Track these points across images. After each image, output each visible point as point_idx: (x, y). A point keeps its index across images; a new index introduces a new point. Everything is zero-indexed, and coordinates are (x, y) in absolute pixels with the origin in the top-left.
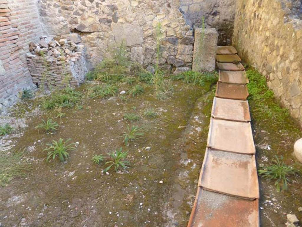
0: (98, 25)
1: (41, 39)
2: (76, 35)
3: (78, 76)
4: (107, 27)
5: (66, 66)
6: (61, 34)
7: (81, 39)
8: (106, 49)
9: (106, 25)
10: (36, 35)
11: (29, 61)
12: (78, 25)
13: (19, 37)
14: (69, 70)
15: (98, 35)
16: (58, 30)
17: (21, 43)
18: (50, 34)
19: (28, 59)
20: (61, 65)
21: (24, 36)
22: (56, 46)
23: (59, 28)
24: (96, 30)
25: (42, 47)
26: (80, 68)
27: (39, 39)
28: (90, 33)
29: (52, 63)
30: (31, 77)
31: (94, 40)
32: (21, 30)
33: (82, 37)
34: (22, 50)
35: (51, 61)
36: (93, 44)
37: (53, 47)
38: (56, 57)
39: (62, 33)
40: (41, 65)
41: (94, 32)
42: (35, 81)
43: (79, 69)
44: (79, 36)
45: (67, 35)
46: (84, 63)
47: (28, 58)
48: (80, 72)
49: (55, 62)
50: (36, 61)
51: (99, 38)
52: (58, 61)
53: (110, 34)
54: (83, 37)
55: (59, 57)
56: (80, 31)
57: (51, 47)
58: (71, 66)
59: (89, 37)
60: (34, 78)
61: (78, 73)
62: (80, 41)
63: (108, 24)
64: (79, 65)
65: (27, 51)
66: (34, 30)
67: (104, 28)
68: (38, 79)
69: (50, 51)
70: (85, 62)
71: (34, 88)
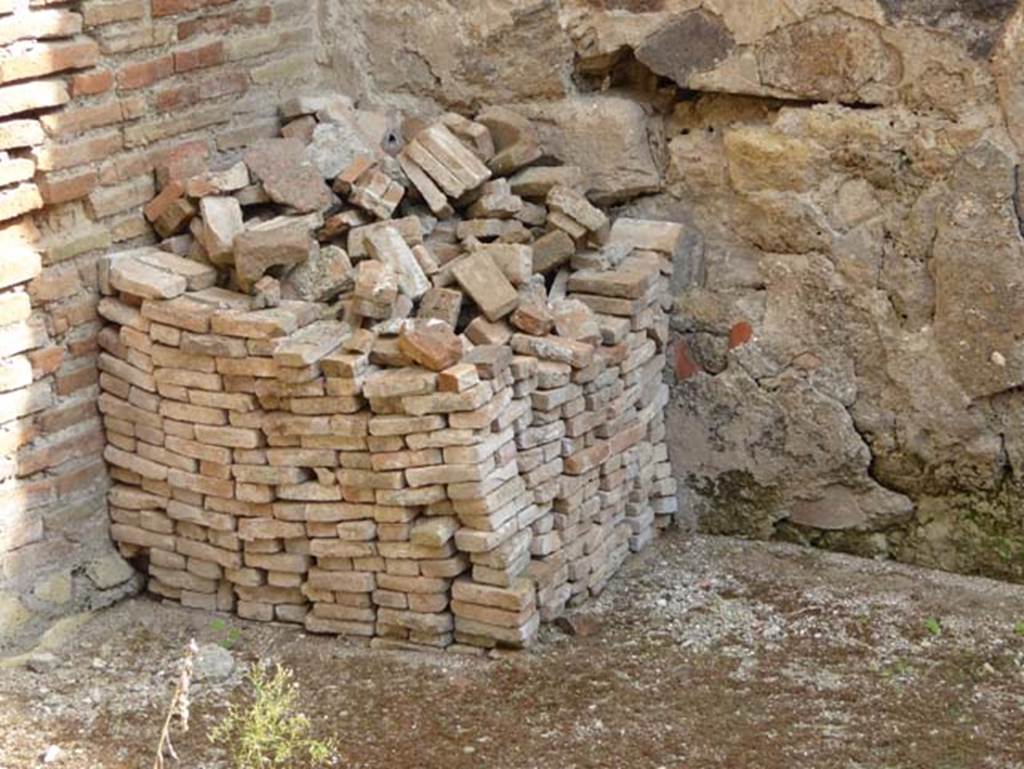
0: (859, 32)
1: (286, 120)
2: (620, 111)
3: (548, 543)
4: (954, 56)
5: (437, 422)
6: (476, 91)
7: (665, 163)
8: (909, 293)
9: (944, 36)
10: (243, 85)
11: (116, 326)
12: (655, 20)
13: (70, 91)
14: (460, 465)
15: (847, 136)
16: (460, 53)
17: (84, 155)
18: (381, 86)
19: (109, 309)
20: (393, 406)
21: (122, 93)
22: (398, 213)
23: (472, 32)
24: (830, 84)
25: (263, 208)
26: (585, 461)
27: (272, 121)
28: (761, 106)
29: (313, 373)
30: (101, 479)
31: (793, 184)
32: (114, 30)
33: (678, 144)
34: (81, 216)
35: (310, 356)
36: (780, 219)
37: (369, 217)
38: (366, 323)
39: (487, 86)
40: (213, 382)
41: (807, 102)
42: (126, 532)
43: (569, 470)
44: (657, 124)
45: (535, 107)
46: (648, 413)
47: (116, 295)
48: (574, 502)
49: (347, 373)
50: (173, 337)
51: (854, 165)
52: (380, 363)
53: (972, 134)
54: (689, 147)
55: (392, 326)
56: (665, 82)
57: (348, 217)
58: (495, 428)
59: (746, 149)
60: (125, 497)
61: (558, 504)
62: (651, 180)
63: (971, 34)
64: (579, 427)
65: (121, 234)
66: (237, 42)
67: (915, 67)
68: (160, 510)
69: (335, 248)
70: (662, 395)
71: (104, 598)
